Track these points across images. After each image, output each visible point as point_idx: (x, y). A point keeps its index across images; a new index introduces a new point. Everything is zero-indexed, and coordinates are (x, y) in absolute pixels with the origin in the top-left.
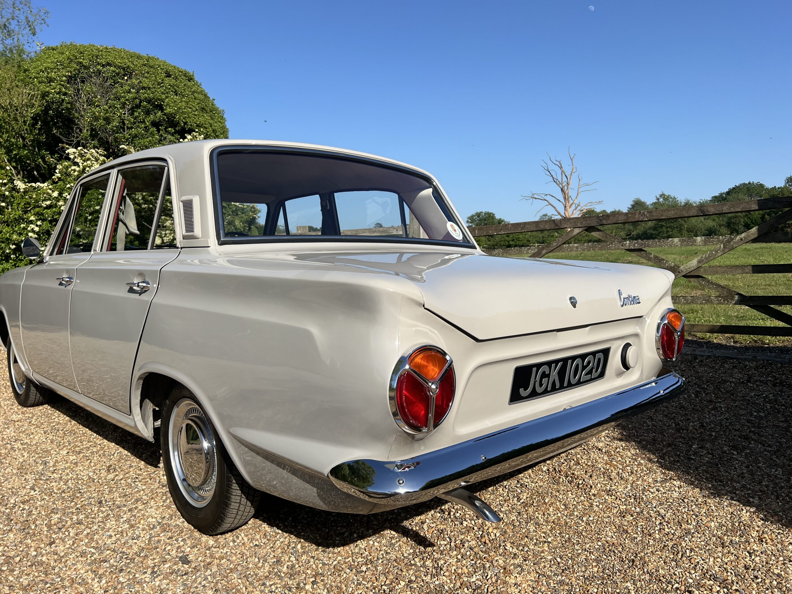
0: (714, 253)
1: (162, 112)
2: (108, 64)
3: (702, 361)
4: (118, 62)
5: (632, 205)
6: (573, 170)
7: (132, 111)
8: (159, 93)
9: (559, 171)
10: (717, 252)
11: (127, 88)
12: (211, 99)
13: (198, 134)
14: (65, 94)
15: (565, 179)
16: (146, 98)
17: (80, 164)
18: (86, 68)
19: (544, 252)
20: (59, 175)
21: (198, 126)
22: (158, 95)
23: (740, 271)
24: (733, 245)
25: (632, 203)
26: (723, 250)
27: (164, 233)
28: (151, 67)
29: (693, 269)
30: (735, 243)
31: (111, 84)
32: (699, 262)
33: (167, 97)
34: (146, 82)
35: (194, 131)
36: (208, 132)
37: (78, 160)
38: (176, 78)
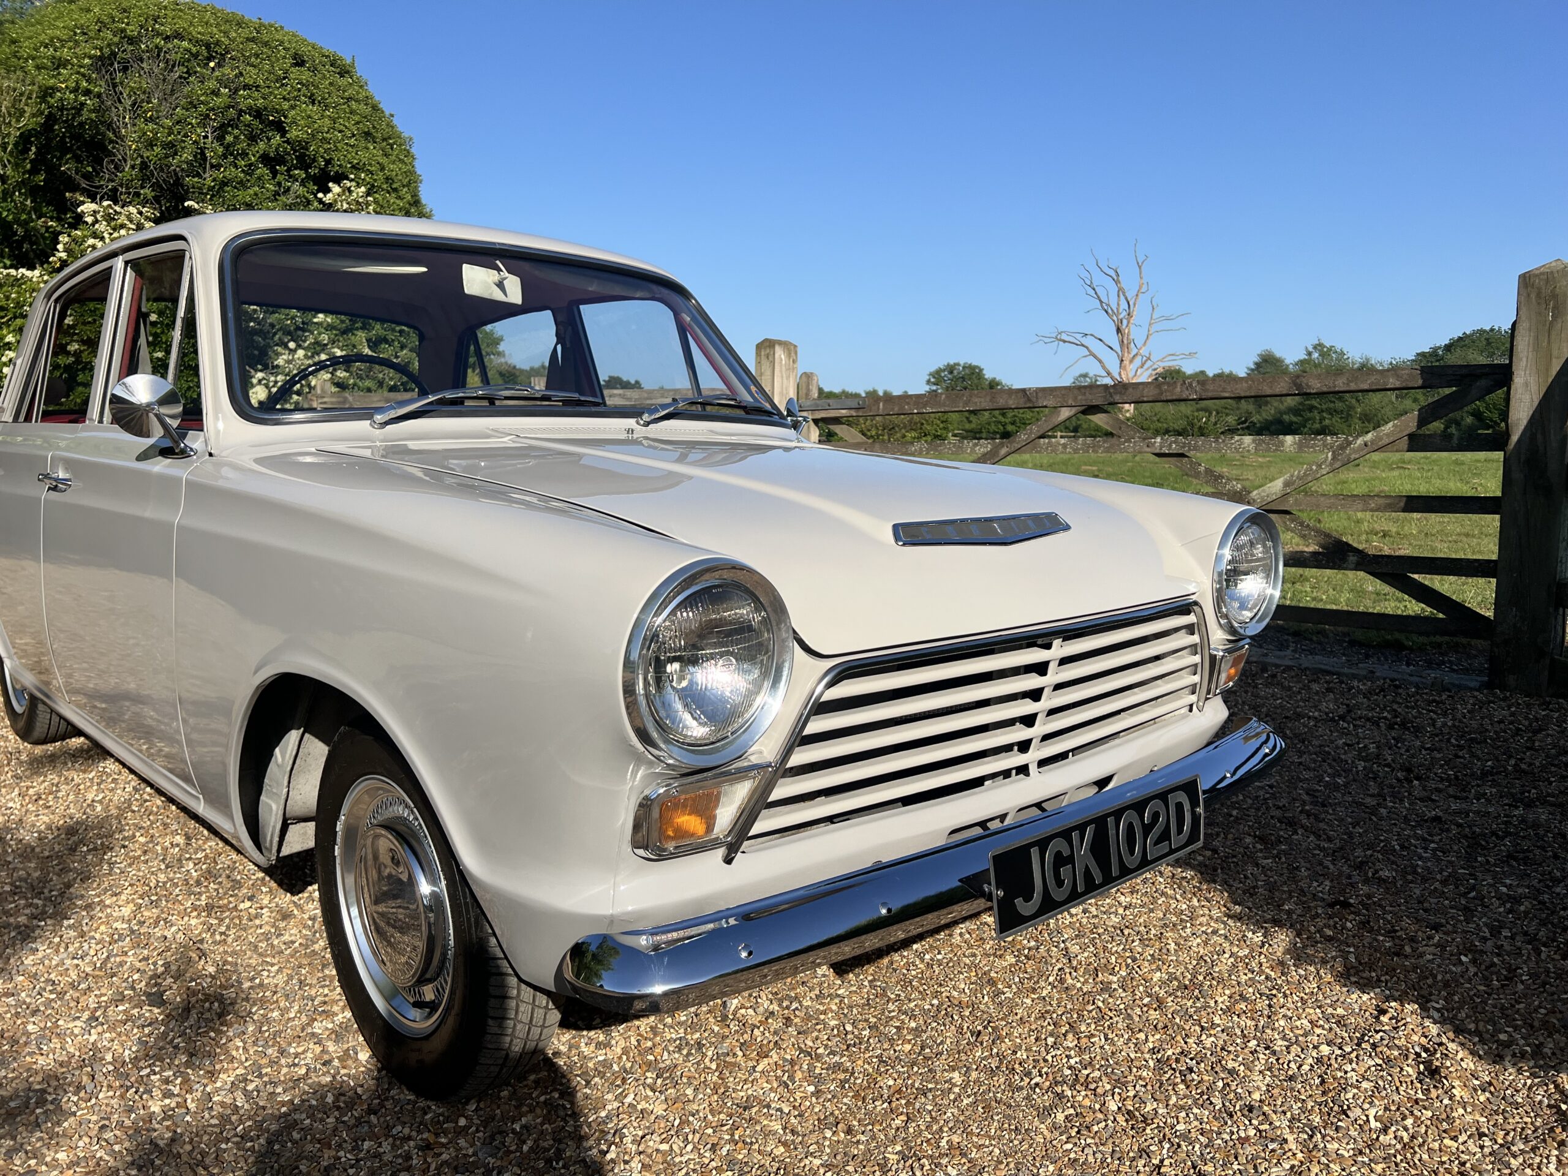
0: (1314, 467)
1: (282, 137)
2: (178, 36)
3: (1274, 676)
4: (197, 31)
5: (1256, 364)
6: (1140, 287)
7: (221, 133)
8: (277, 98)
9: (1113, 289)
10: (1319, 466)
11: (212, 84)
12: (387, 113)
13: (354, 184)
14: (87, 92)
15: (1123, 305)
16: (250, 108)
17: (106, 235)
18: (132, 41)
19: (1003, 451)
20: (64, 255)
21: (353, 167)
22: (275, 101)
23: (1360, 506)
24: (1350, 454)
25: (1257, 359)
26: (1331, 464)
27: (272, 379)
28: (266, 44)
29: (1274, 497)
30: (1355, 451)
31: (180, 77)
32: (1287, 484)
33: (293, 107)
34: (251, 75)
35: (347, 178)
36: (375, 180)
37: (102, 227)
38: (314, 70)
